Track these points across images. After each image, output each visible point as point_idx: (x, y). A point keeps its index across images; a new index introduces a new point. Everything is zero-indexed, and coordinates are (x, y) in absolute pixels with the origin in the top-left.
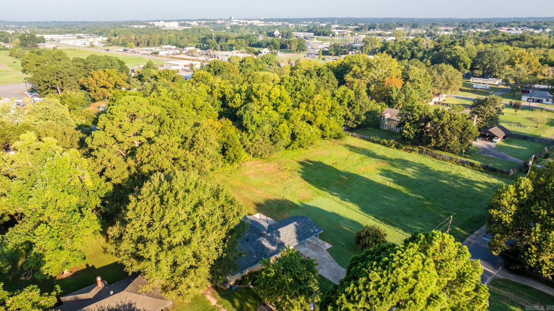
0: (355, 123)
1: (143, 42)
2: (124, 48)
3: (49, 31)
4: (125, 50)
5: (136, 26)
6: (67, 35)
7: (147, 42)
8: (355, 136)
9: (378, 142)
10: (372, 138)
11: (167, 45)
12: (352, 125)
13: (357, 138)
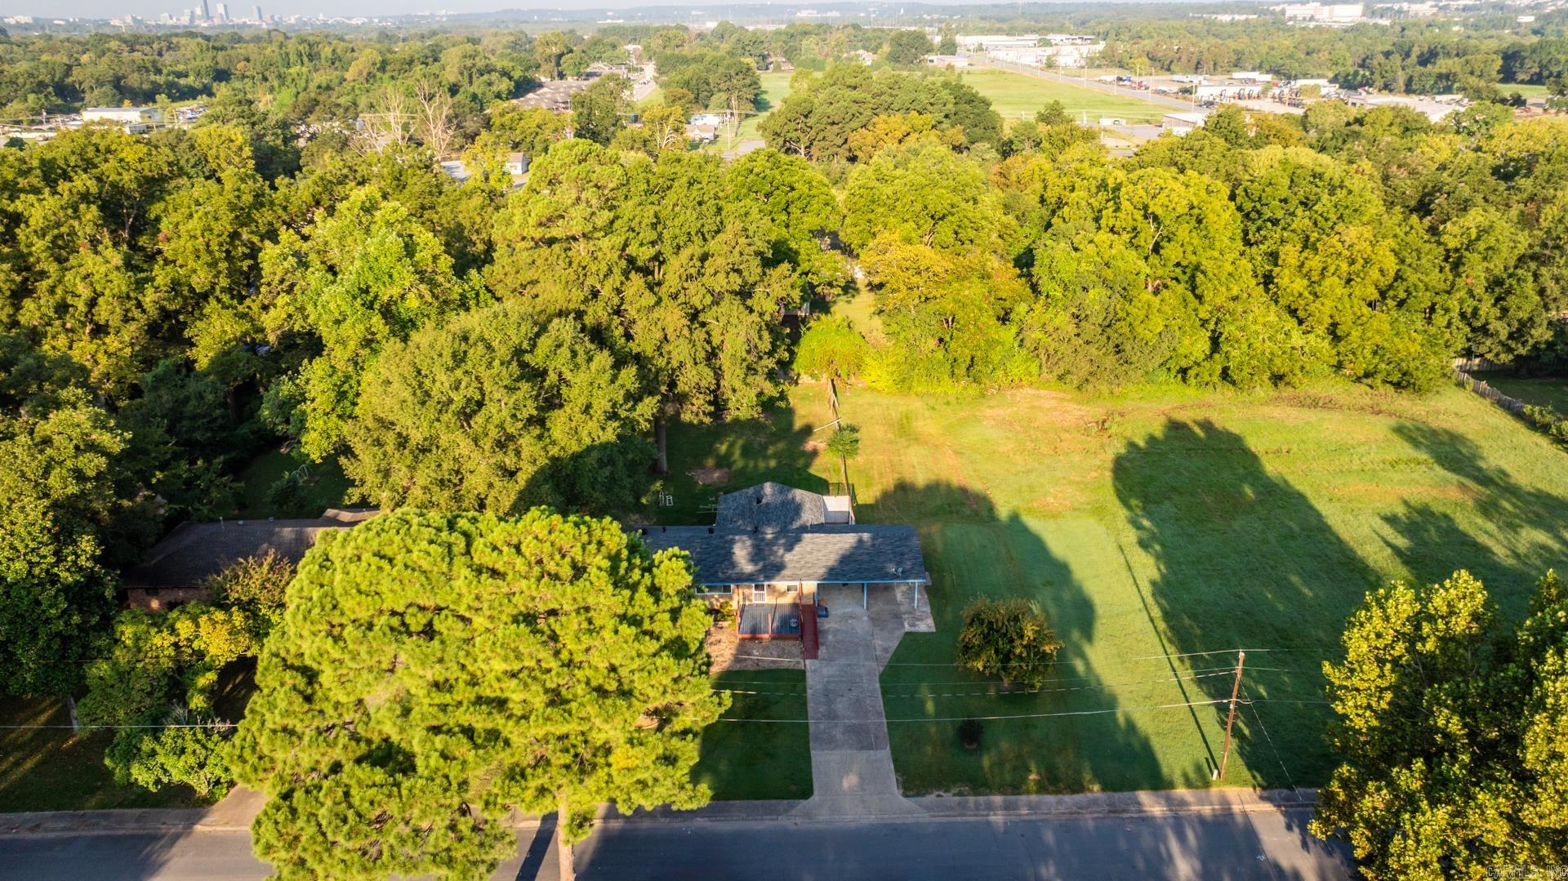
0: (1510, 350)
1: (1184, 59)
2: (1118, 72)
3: (1005, 26)
4: (1120, 79)
5: (1226, 18)
6: (1026, 37)
7: (1194, 61)
8: (1483, 395)
9: (1544, 429)
10: (1527, 409)
11: (1254, 69)
12: (1497, 355)
13: (1487, 402)
